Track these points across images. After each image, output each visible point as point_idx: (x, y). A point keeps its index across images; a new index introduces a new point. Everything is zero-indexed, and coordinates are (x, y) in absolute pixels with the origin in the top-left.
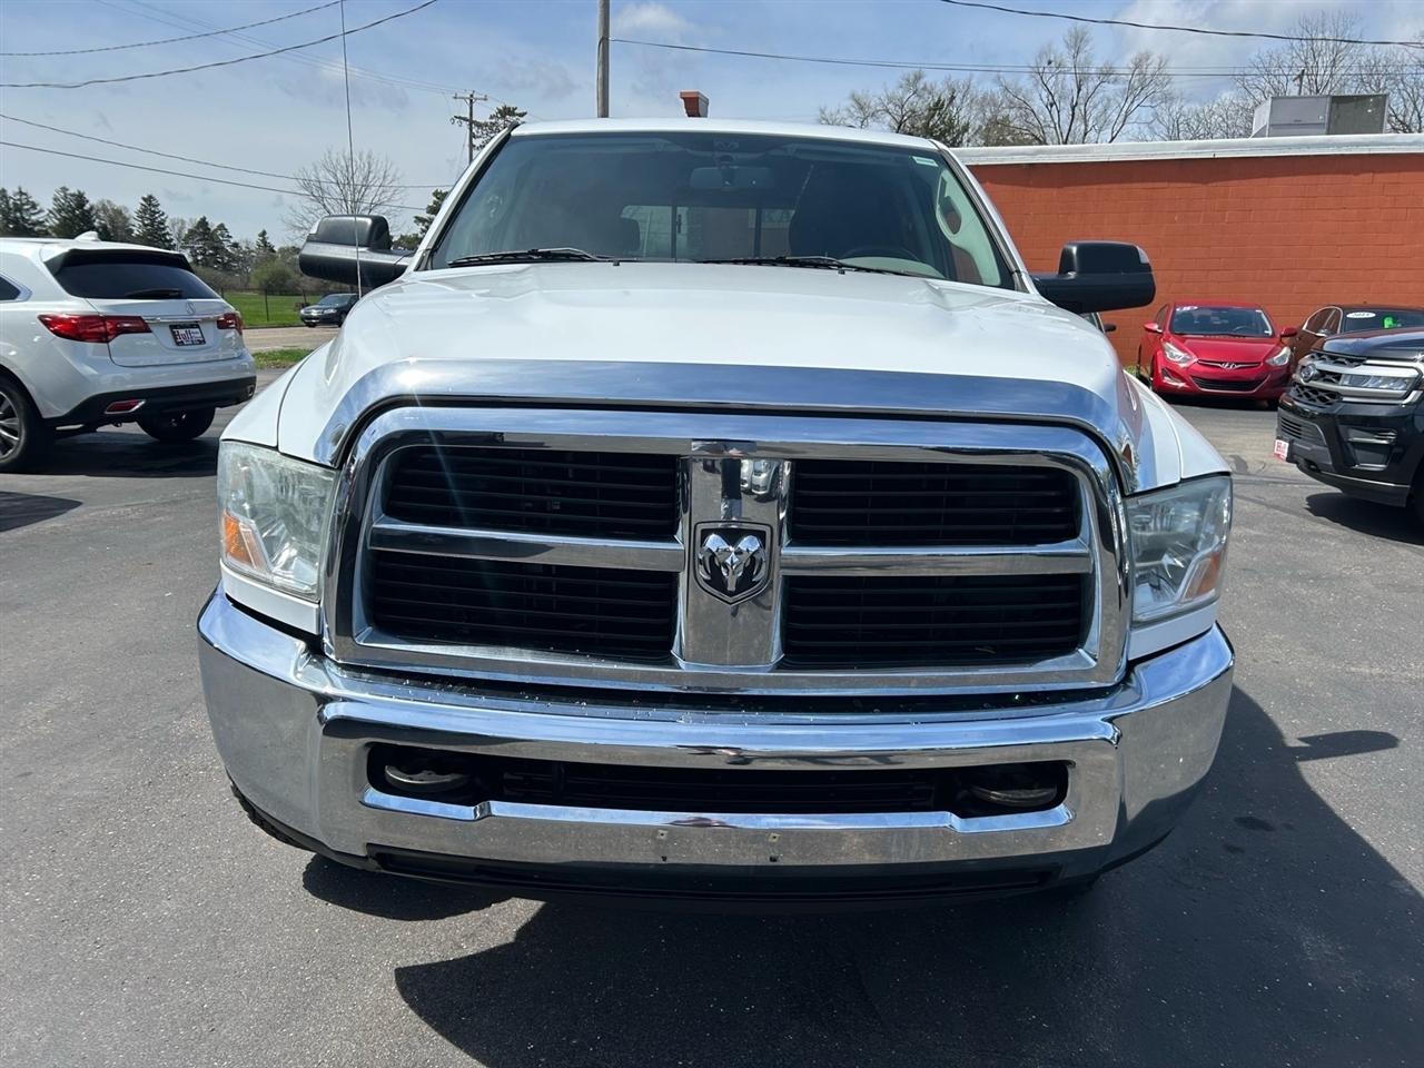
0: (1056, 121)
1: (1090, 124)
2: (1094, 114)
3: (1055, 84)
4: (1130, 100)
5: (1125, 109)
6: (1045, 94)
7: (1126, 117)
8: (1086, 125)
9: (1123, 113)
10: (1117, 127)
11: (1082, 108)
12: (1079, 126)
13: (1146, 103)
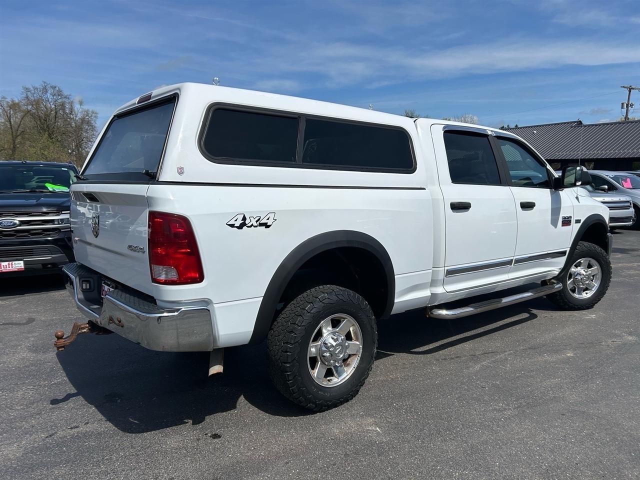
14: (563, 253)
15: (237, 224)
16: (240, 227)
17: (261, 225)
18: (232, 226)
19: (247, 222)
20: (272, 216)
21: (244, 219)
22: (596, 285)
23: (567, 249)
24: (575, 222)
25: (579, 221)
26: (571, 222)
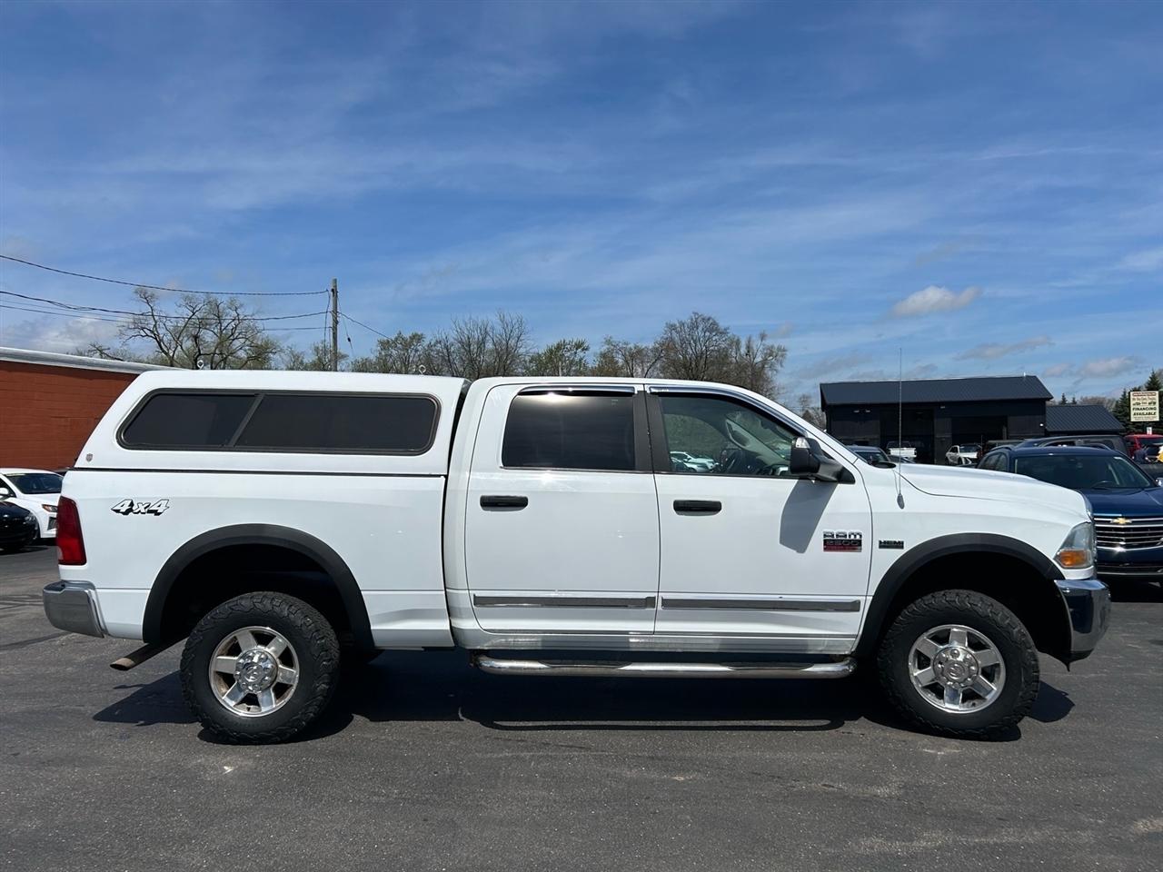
14: (854, 606)
15: (123, 510)
16: (126, 513)
17: (150, 512)
18: (118, 511)
19: (134, 508)
20: (164, 503)
21: (132, 504)
22: (995, 689)
23: (862, 599)
24: (876, 544)
25: (899, 545)
26: (860, 545)
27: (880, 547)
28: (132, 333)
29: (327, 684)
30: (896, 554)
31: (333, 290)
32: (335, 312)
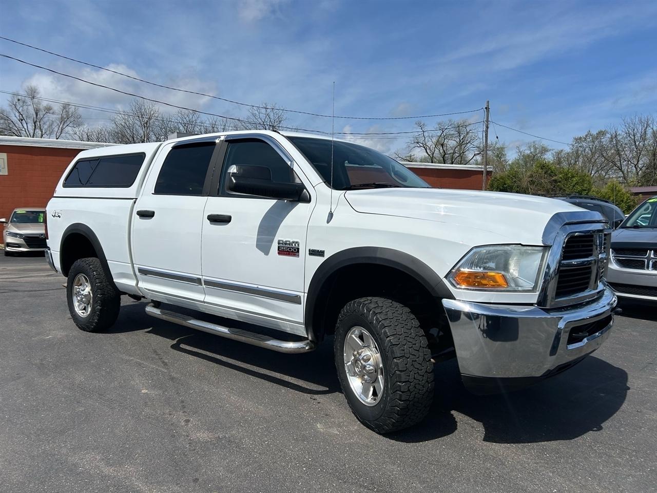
0: (26, 127)
1: (44, 131)
2: (46, 127)
3: (22, 110)
4: (62, 123)
5: (61, 126)
6: (17, 114)
7: (62, 130)
8: (42, 132)
9: (60, 128)
10: (58, 134)
11: (38, 124)
12: (38, 132)
13: (71, 125)
17: (58, 216)
20: (61, 212)
23: (301, 294)
24: (308, 252)
25: (321, 253)
26: (298, 251)
27: (310, 254)
28: (413, 146)
29: (100, 306)
30: (320, 260)
31: (486, 108)
32: (487, 121)
